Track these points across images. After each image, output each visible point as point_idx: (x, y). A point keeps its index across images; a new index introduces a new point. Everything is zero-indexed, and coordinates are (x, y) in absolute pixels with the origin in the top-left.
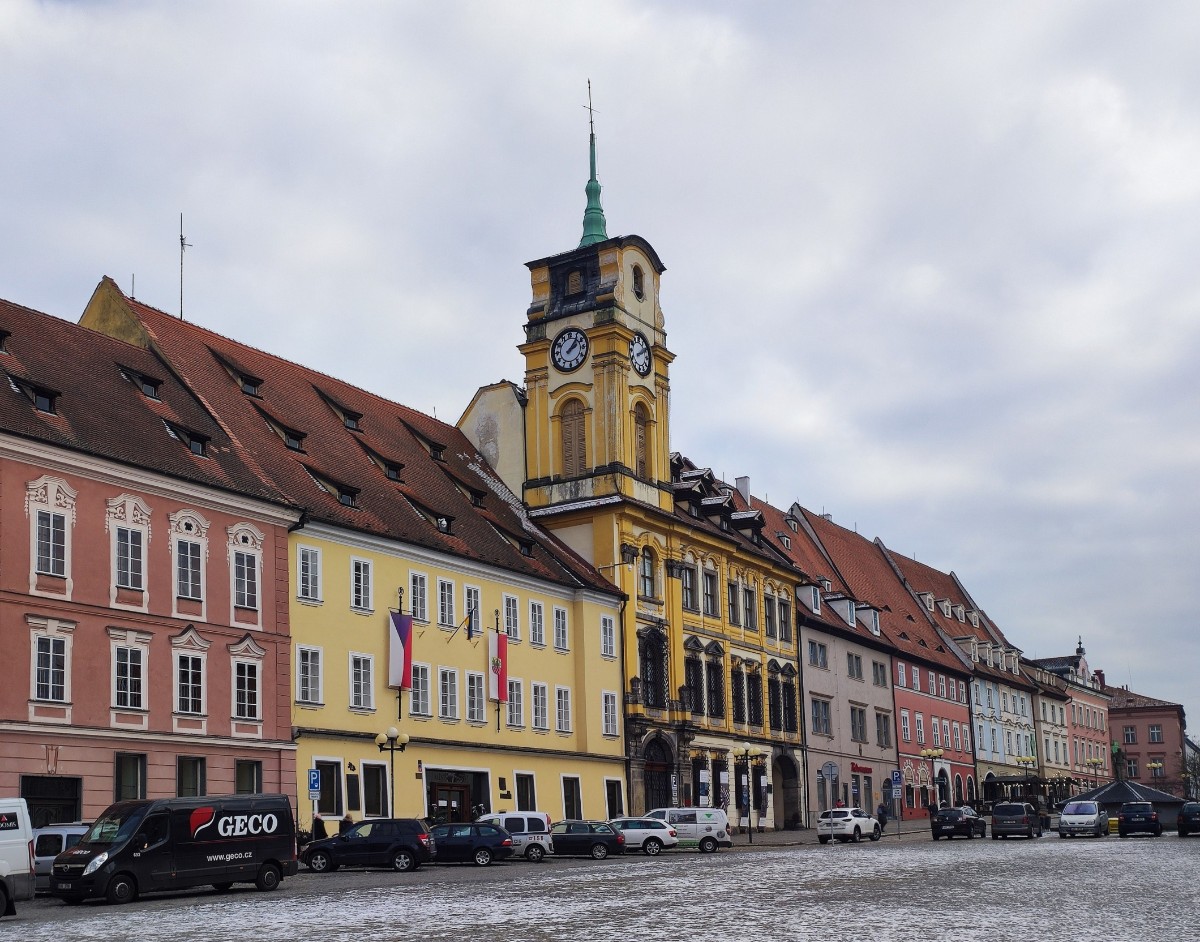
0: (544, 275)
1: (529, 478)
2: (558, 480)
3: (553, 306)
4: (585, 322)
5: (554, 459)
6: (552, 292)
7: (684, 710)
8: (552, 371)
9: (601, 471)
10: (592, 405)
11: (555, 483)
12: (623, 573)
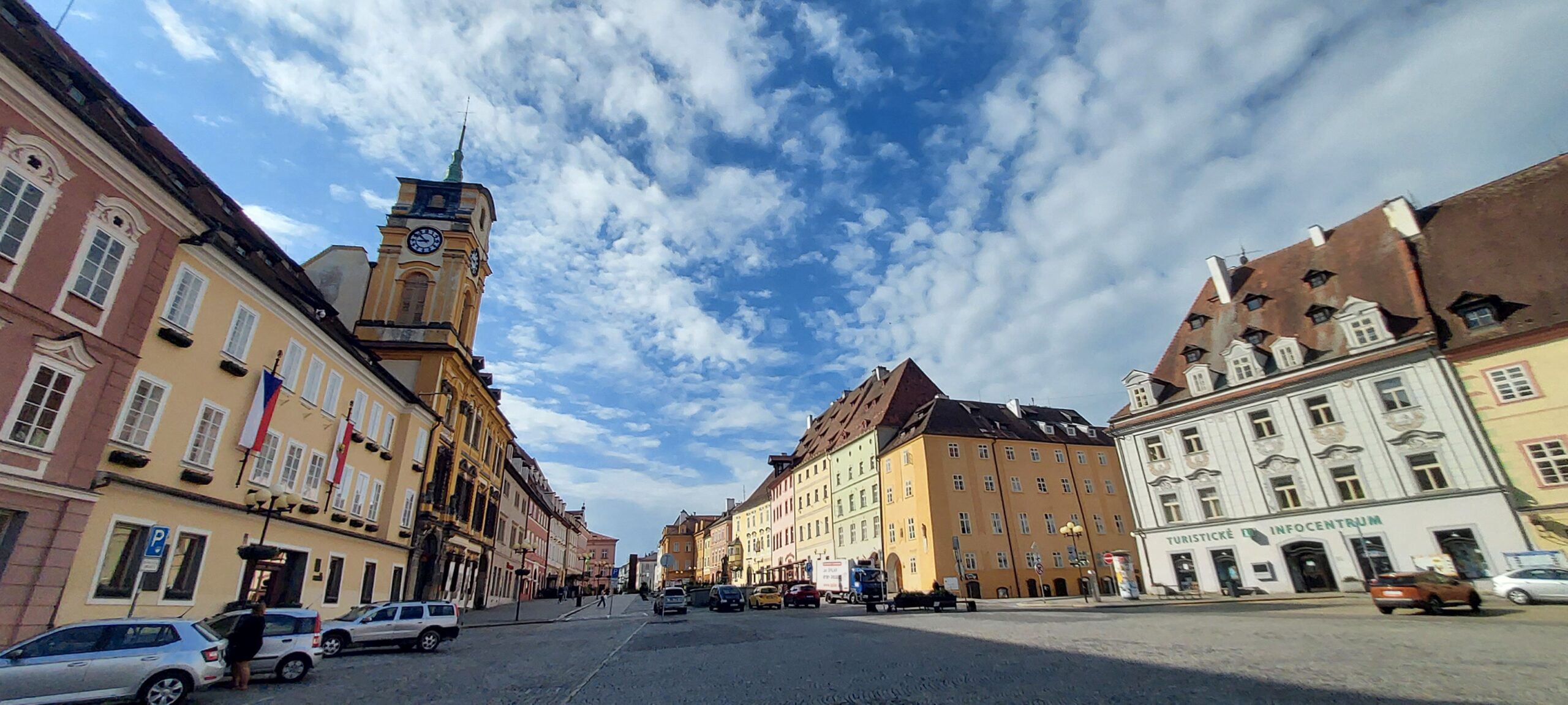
0: (413, 189)
1: (363, 318)
2: (391, 325)
3: (414, 210)
4: (445, 226)
5: (392, 308)
6: (415, 202)
7: (452, 513)
8: (405, 250)
9: (433, 325)
10: (436, 279)
11: (388, 326)
12: (439, 399)
